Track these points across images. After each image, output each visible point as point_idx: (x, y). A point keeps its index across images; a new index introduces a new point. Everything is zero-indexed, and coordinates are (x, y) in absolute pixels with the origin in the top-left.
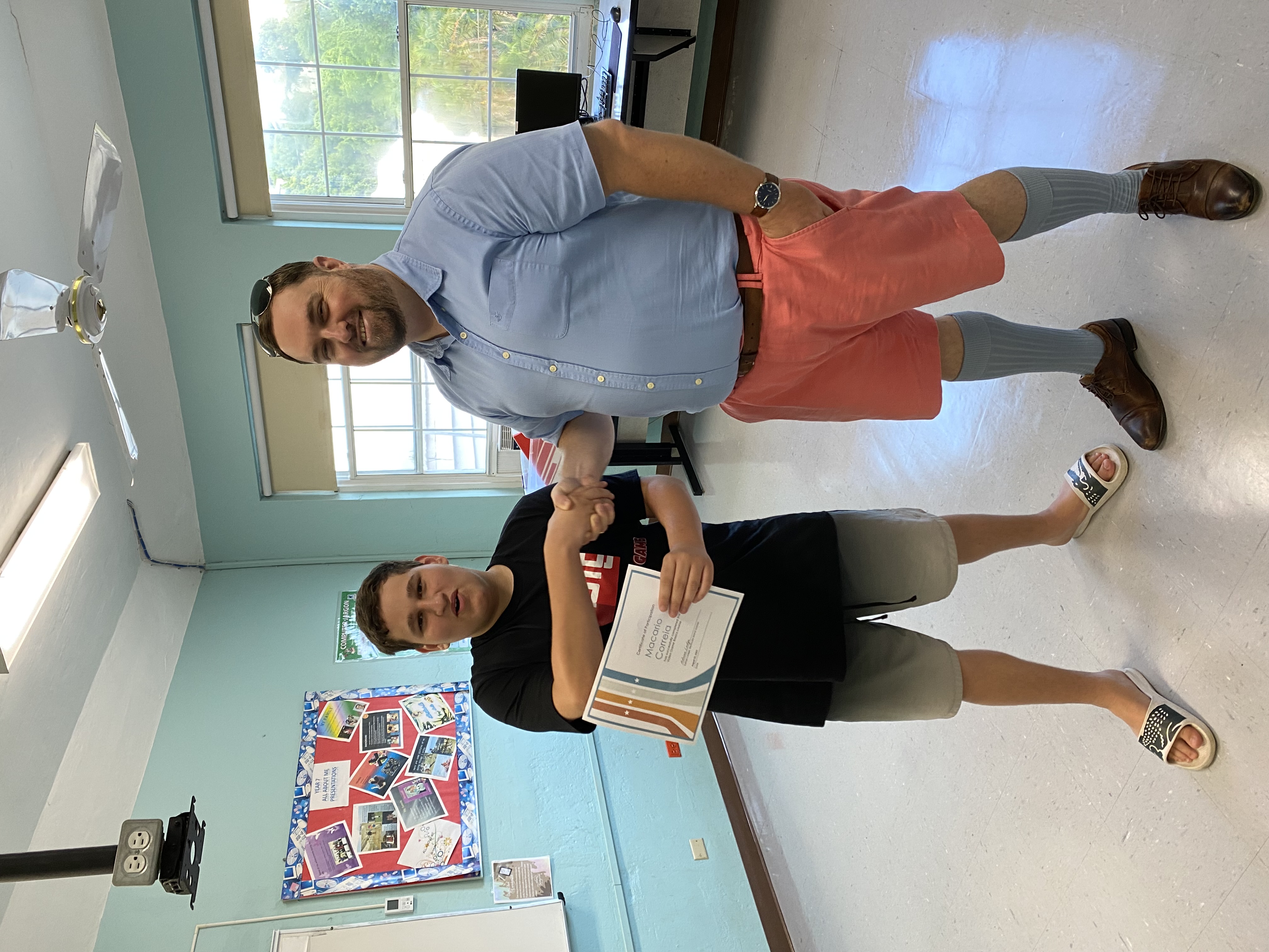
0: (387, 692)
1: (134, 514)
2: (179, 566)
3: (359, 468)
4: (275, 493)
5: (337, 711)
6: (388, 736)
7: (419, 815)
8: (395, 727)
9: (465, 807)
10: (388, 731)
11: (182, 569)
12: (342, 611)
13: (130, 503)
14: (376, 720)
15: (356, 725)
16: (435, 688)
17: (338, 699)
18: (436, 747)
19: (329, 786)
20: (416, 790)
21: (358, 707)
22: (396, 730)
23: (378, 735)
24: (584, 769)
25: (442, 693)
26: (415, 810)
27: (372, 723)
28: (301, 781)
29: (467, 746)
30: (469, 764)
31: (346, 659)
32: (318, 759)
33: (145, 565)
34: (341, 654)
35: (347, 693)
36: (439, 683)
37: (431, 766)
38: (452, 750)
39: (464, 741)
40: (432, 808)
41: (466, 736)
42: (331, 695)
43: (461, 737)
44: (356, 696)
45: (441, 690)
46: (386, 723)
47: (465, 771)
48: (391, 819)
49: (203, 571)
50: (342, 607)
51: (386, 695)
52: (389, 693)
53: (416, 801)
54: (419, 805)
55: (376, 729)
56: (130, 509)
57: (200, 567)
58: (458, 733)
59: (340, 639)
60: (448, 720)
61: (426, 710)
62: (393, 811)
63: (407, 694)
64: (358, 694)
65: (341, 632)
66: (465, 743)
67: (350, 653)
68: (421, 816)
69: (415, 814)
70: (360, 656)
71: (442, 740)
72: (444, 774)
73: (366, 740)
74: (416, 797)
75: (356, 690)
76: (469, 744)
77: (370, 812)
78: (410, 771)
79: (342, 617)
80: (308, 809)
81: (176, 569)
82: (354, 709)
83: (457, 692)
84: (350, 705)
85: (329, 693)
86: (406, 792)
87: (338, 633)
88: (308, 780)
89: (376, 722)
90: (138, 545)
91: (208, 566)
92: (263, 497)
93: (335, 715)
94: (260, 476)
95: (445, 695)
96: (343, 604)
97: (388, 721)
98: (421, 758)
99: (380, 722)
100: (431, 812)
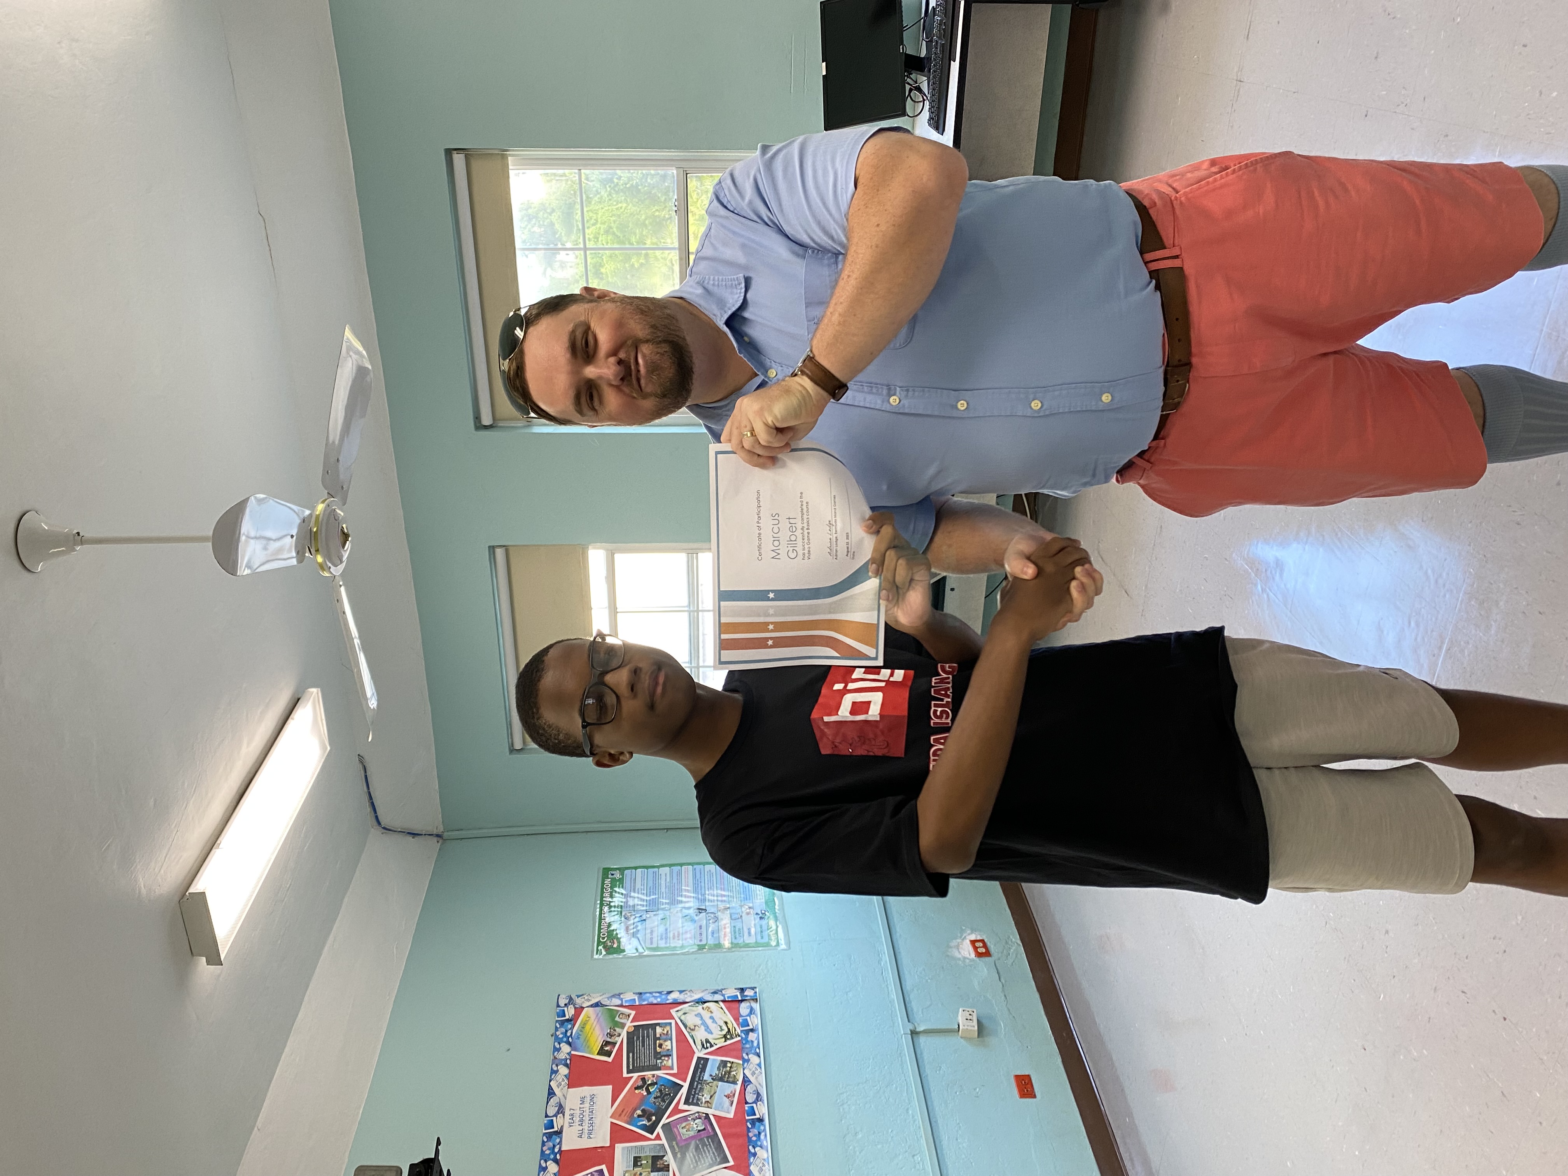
0: (656, 997)
1: (366, 772)
2: (414, 835)
5: (596, 1020)
6: (658, 1056)
7: (696, 1161)
8: (666, 1043)
9: (755, 1155)
10: (658, 1050)
11: (417, 838)
12: (602, 892)
13: (361, 759)
14: (643, 1033)
15: (619, 1040)
16: (716, 995)
17: (597, 1005)
18: (717, 1073)
19: (587, 1118)
20: (694, 1128)
21: (621, 1016)
22: (667, 1048)
23: (645, 1054)
24: (908, 1109)
25: (724, 1001)
26: (691, 1155)
27: (638, 1038)
28: (552, 1111)
29: (756, 1072)
30: (758, 1095)
31: (608, 953)
32: (573, 1082)
33: (375, 833)
34: (600, 947)
35: (608, 998)
36: (720, 988)
37: (711, 1097)
38: (737, 1077)
39: (752, 1065)
40: (714, 1153)
41: (754, 1059)
42: (588, 1000)
43: (748, 1060)
44: (619, 1002)
45: (722, 998)
46: (656, 1039)
47: (754, 1105)
48: (662, 1166)
49: (441, 841)
50: (603, 888)
51: (655, 1002)
52: (659, 1000)
53: (693, 1142)
54: (697, 1148)
55: (643, 1046)
56: (361, 766)
57: (438, 836)
58: (744, 1055)
59: (600, 929)
60: (732, 1038)
61: (704, 1023)
62: (665, 1156)
63: (681, 1001)
64: (622, 1000)
65: (600, 919)
66: (754, 1069)
67: (612, 947)
68: (699, 1163)
69: (692, 1161)
70: (624, 951)
71: (724, 1063)
72: (728, 1110)
73: (631, 1060)
74: (692, 1138)
75: (619, 995)
76: (759, 1070)
77: (636, 1155)
78: (685, 1104)
79: (602, 901)
80: (560, 1148)
81: (410, 838)
82: (617, 1019)
83: (742, 1001)
84: (612, 1014)
85: (586, 998)
86: (681, 1130)
87: (597, 920)
88: (561, 1109)
89: (643, 1037)
90: (369, 809)
91: (446, 835)
92: (512, 750)
93: (594, 1025)
94: (511, 725)
95: (727, 1004)
96: (603, 883)
97: (658, 1036)
98: (699, 1086)
99: (648, 1036)
100: (712, 1160)
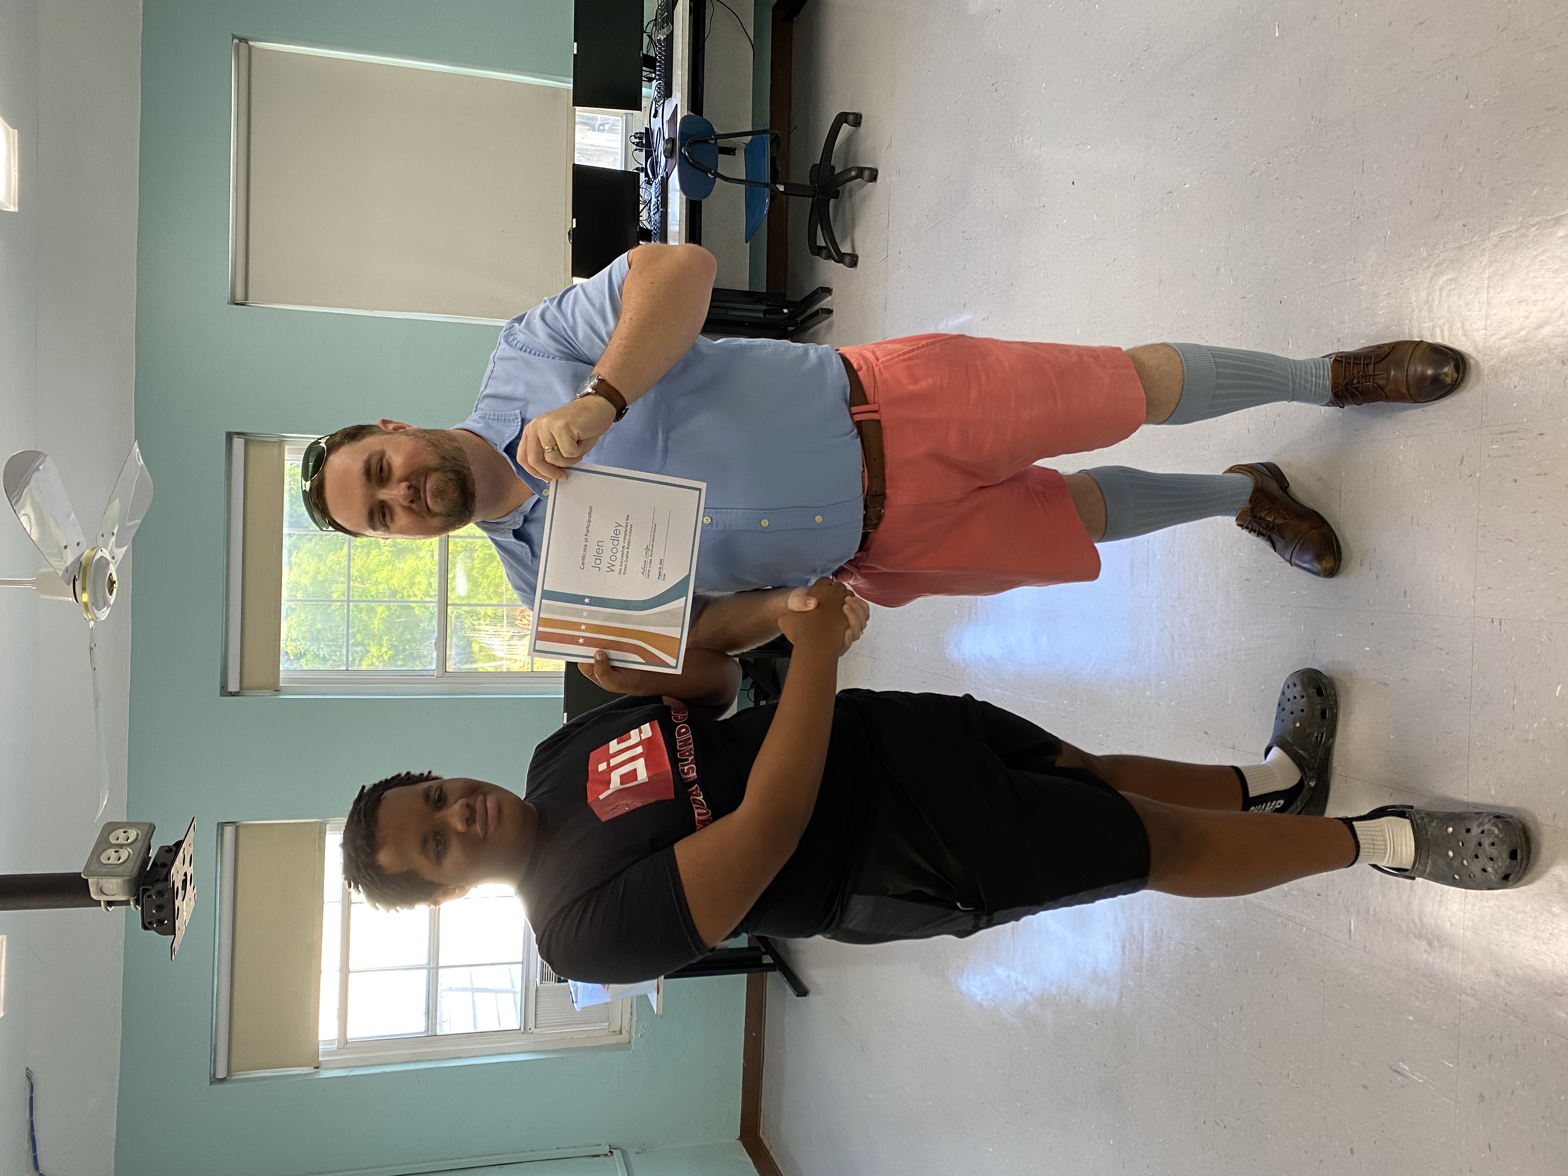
1: (32, 1092)
3: (351, 1034)
4: (231, 1077)
13: (29, 1075)
56: (27, 1083)
90: (26, 1145)
92: (214, 1079)
94: (215, 1049)
